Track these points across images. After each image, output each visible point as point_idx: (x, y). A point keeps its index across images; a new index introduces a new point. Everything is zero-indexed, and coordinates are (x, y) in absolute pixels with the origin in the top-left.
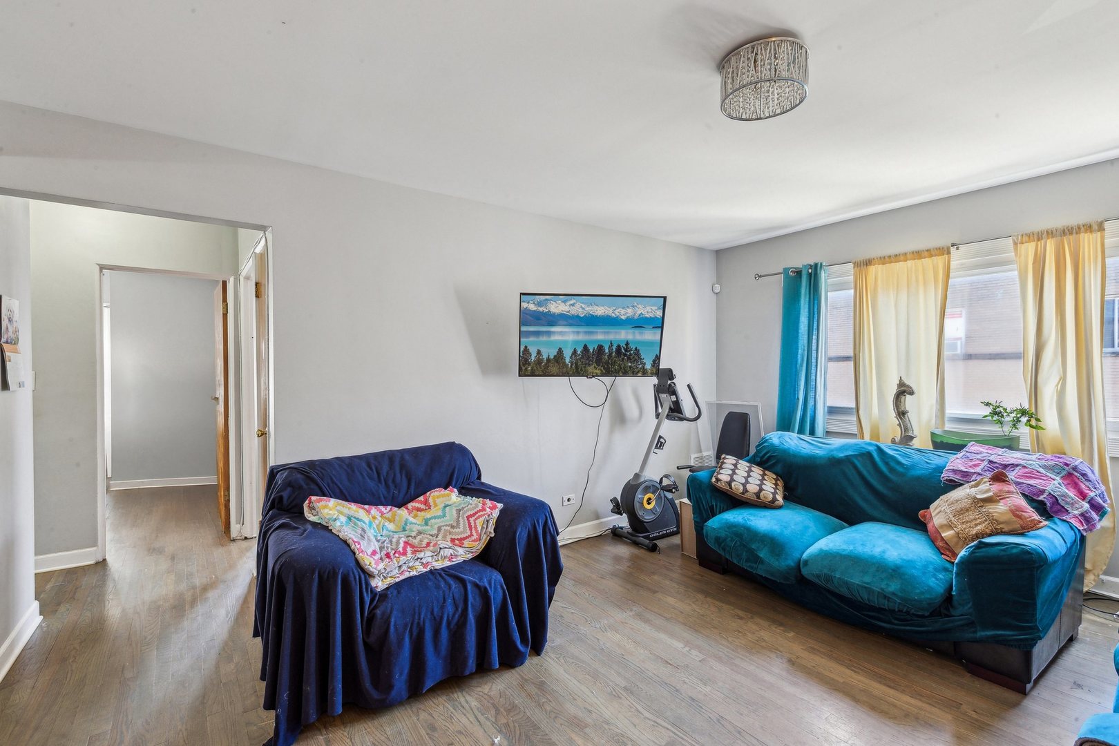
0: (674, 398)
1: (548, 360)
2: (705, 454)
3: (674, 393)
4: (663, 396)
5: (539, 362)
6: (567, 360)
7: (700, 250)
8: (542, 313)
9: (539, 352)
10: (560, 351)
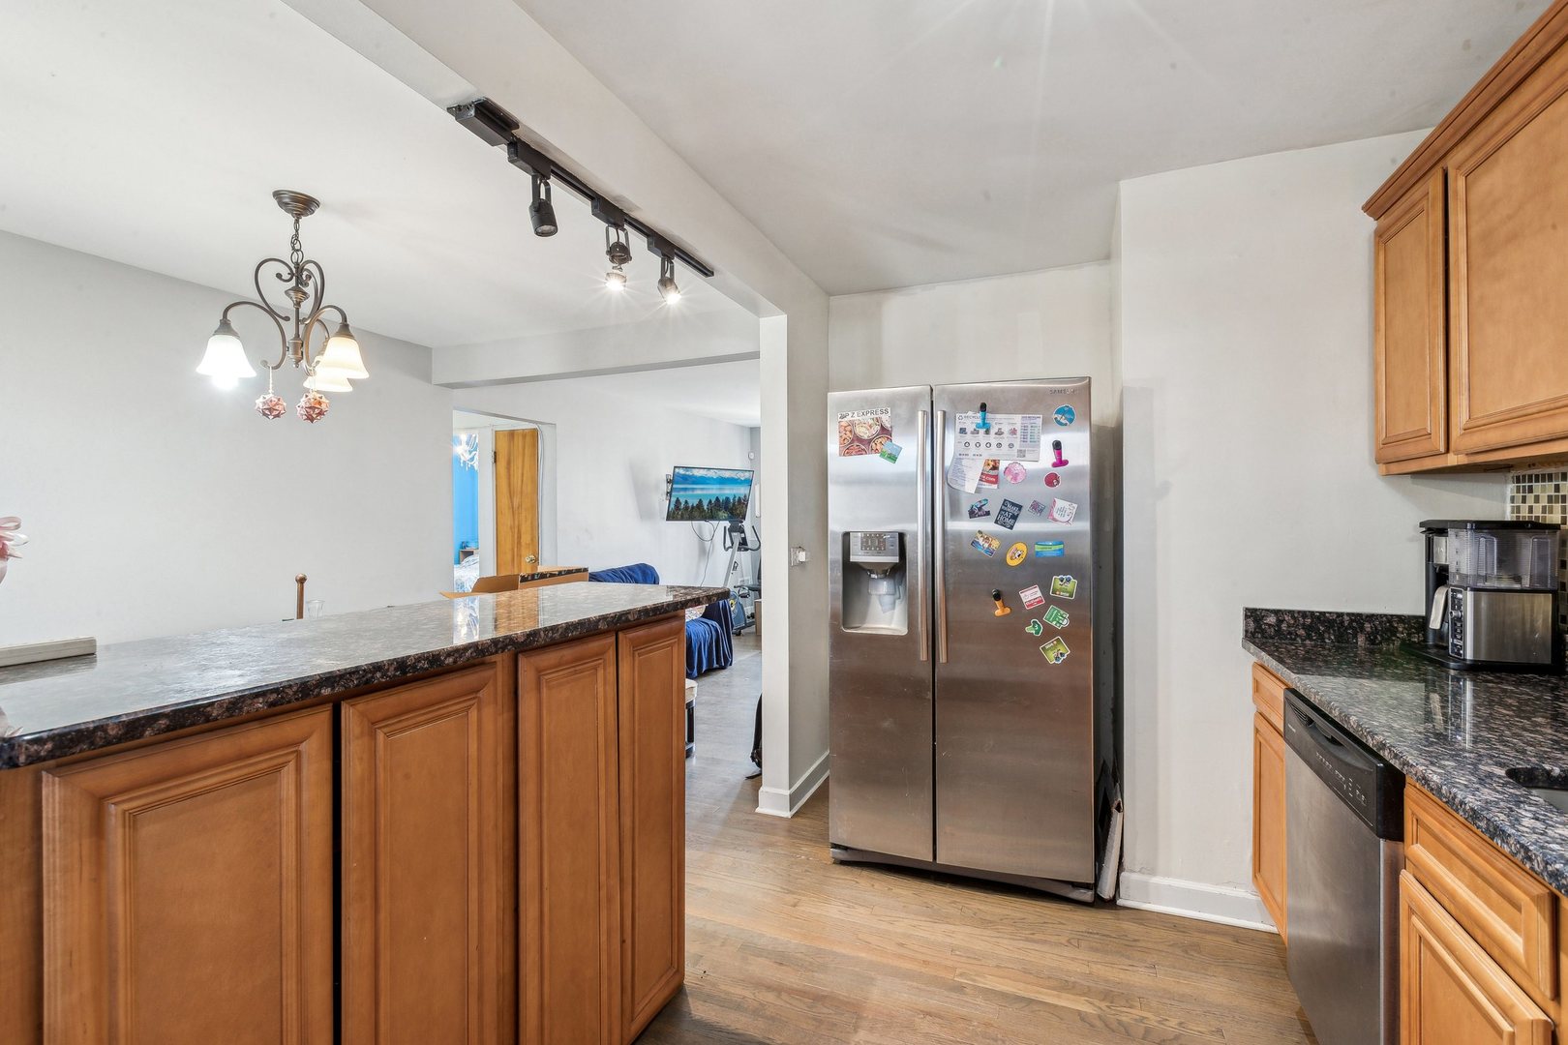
0: (743, 535)
1: (693, 507)
2: (746, 578)
3: (743, 532)
4: (734, 534)
5: (686, 508)
6: (705, 507)
7: (742, 427)
8: (689, 476)
9: (686, 502)
10: (701, 501)
